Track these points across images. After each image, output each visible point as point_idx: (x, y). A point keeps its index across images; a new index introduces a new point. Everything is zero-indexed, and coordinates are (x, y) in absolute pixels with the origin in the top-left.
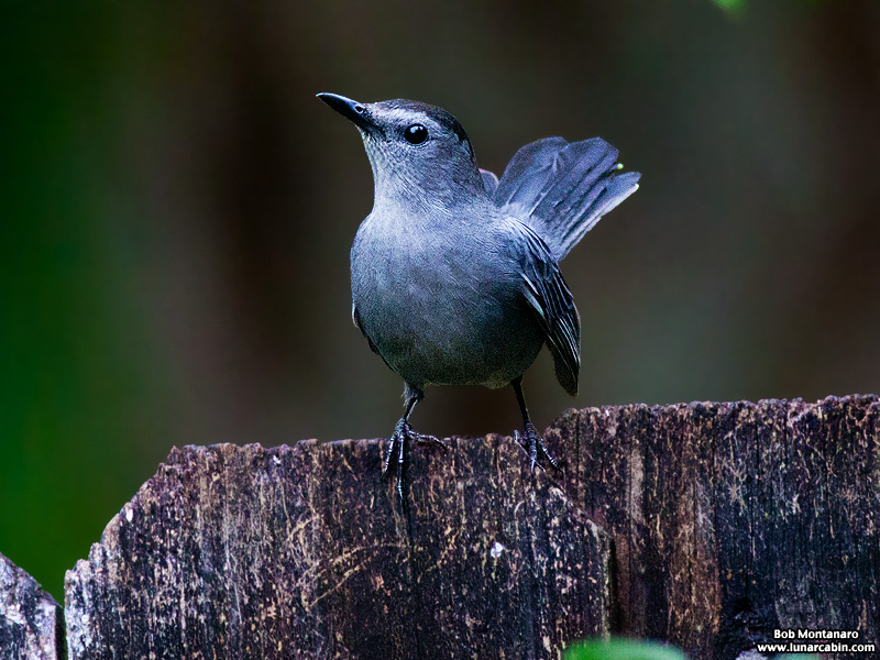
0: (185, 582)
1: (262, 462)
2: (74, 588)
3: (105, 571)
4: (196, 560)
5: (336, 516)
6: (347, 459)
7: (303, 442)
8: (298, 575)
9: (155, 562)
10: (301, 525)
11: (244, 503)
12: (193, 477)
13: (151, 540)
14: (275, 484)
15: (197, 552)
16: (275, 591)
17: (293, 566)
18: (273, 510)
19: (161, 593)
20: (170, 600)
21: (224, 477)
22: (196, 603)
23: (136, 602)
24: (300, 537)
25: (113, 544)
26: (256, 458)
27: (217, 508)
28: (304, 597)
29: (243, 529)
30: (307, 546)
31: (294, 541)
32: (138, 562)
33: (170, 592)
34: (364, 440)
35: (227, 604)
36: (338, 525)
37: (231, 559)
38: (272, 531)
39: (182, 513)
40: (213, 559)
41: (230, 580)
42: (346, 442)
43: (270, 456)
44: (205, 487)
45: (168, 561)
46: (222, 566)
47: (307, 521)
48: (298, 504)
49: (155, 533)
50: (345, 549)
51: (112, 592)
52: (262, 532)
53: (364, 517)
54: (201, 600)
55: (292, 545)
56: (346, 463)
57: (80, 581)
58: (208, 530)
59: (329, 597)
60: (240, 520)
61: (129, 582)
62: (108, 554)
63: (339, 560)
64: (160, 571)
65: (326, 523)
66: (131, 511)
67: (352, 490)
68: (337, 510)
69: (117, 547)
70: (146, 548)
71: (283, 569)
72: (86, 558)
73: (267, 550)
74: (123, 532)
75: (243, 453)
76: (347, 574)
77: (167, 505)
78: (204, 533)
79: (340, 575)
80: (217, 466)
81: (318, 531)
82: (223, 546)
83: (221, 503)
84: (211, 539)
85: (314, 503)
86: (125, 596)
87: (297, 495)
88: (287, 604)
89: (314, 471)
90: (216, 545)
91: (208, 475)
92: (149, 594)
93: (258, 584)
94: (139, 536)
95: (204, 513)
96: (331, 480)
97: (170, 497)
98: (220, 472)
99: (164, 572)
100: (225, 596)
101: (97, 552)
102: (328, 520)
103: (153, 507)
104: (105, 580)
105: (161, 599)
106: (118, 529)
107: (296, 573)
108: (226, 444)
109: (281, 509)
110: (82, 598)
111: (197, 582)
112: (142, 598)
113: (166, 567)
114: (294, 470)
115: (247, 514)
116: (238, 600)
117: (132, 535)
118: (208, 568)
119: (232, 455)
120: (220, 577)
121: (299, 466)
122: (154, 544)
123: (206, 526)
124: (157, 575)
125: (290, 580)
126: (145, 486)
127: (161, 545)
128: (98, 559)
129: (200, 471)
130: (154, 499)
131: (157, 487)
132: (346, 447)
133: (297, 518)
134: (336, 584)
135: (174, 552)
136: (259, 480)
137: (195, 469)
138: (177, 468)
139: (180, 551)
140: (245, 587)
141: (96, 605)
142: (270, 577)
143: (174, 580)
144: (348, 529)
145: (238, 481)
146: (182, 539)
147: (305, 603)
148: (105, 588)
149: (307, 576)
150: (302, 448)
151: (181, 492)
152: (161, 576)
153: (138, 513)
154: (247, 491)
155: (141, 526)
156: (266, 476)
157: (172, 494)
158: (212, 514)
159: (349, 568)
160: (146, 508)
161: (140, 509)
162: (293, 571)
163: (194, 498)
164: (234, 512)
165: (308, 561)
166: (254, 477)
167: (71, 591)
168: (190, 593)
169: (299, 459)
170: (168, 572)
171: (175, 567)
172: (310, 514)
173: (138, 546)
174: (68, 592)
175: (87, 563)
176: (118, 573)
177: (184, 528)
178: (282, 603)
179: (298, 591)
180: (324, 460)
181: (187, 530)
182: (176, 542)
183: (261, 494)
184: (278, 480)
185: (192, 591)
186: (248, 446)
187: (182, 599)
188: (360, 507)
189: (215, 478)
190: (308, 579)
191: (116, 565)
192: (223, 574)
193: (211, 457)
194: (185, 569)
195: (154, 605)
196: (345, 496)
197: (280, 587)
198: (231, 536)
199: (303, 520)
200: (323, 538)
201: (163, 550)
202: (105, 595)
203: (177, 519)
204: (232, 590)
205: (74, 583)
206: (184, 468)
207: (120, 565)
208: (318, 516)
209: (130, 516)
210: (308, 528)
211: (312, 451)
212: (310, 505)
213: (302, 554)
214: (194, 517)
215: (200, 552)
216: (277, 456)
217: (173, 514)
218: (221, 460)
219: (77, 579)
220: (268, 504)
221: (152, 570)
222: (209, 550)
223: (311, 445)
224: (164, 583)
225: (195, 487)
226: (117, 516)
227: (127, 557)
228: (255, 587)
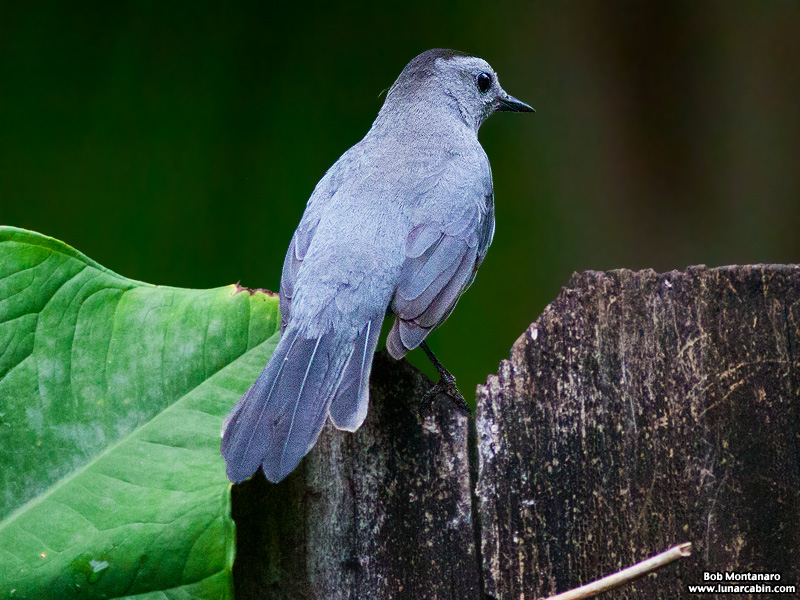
0: (585, 394)
1: (655, 286)
2: (484, 401)
3: (513, 385)
4: (595, 375)
5: (723, 334)
6: (732, 282)
7: (692, 267)
8: (688, 388)
9: (558, 377)
10: (690, 343)
11: (638, 323)
12: (591, 300)
13: (554, 357)
14: (666, 306)
15: (596, 367)
16: (666, 403)
17: (683, 380)
18: (665, 329)
19: (563, 405)
20: (571, 411)
21: (620, 299)
22: (595, 414)
23: (540, 413)
24: (689, 353)
25: (520, 361)
26: (650, 282)
27: (614, 328)
28: (693, 408)
29: (638, 347)
30: (695, 362)
31: (684, 358)
32: (542, 378)
33: (571, 404)
34: (748, 266)
35: (623, 415)
36: (724, 343)
37: (627, 374)
38: (664, 348)
39: (582, 332)
40: (610, 374)
41: (626, 393)
42: (731, 267)
43: (662, 281)
44: (603, 309)
45: (570, 376)
46: (619, 380)
47: (696, 339)
48: (688, 324)
49: (558, 351)
50: (731, 365)
51: (519, 404)
52: (655, 348)
53: (748, 335)
54: (600, 411)
55: (682, 361)
56: (731, 287)
57: (490, 394)
58: (606, 347)
59: (716, 408)
60: (635, 338)
61: (534, 395)
62: (515, 370)
63: (725, 374)
64: (562, 385)
65: (714, 340)
66: (536, 331)
67: (737, 311)
68: (724, 329)
69: (523, 364)
70: (550, 365)
71: (674, 382)
72: (496, 374)
73: (659, 366)
74: (529, 349)
75: (638, 278)
76: (732, 387)
77: (569, 325)
78: (602, 351)
79: (726, 388)
80: (615, 290)
81: (705, 348)
82: (619, 363)
83: (618, 323)
84: (609, 356)
85: (702, 323)
86: (530, 407)
87: (687, 316)
88: (678, 414)
89: (703, 293)
90: (614, 361)
91: (606, 297)
92: (553, 405)
93: (652, 397)
94: (544, 353)
95: (602, 332)
96: (718, 302)
97: (571, 318)
98: (616, 295)
99: (566, 386)
100: (622, 407)
101: (505, 368)
102: (715, 339)
103: (556, 328)
104: (513, 393)
105: (563, 411)
106: (524, 346)
107: (686, 386)
108: (622, 270)
109: (672, 328)
110: (492, 410)
111: (596, 395)
112: (546, 409)
113: (568, 381)
114: (684, 293)
115: (642, 333)
116: (633, 412)
117: (536, 352)
118: (606, 381)
119: (628, 279)
120: (617, 391)
121: (689, 289)
122: (557, 361)
123: (604, 344)
124: (559, 388)
125: (681, 394)
126: (549, 307)
127: (564, 361)
128: (506, 375)
129: (598, 294)
130: (557, 320)
131: (560, 309)
132: (731, 272)
133: (687, 336)
134: (722, 397)
135: (575, 367)
136: (652, 302)
137: (594, 292)
138: (578, 291)
139: (580, 367)
140: (639, 399)
141: (504, 415)
142: (663, 391)
143: (575, 393)
144: (732, 346)
145: (633, 303)
146: (583, 356)
147: (694, 414)
148: (512, 400)
149: (696, 389)
150: (691, 273)
151: (581, 313)
152: (563, 389)
153: (542, 332)
154: (641, 312)
155: (545, 345)
156: (658, 298)
157: (573, 314)
158: (610, 334)
159: (733, 382)
160: (549, 328)
161: (544, 328)
162: (684, 385)
163: (593, 319)
164: (629, 331)
165: (697, 375)
166: (648, 299)
167: (481, 404)
168: (589, 405)
169: (689, 283)
170: (569, 386)
171: (576, 381)
172: (698, 332)
173: (543, 362)
174: (479, 404)
175: (497, 378)
176: (524, 387)
177: (584, 346)
178: (674, 414)
179: (688, 402)
180: (711, 284)
181: (587, 348)
182: (577, 358)
183: (654, 314)
184: (669, 302)
185: (591, 403)
186: (642, 271)
187: (583, 411)
188: (744, 326)
189: (612, 301)
190: (697, 392)
191: (522, 379)
192: (619, 387)
193: (608, 282)
194: (585, 383)
195: (557, 416)
196: (730, 318)
197: (672, 400)
198: (628, 353)
199: (692, 338)
200: (710, 354)
201: (565, 366)
202: (513, 407)
203: (578, 338)
204: (628, 401)
205: (484, 396)
206: (584, 292)
207: (526, 380)
208: (706, 335)
209: (534, 335)
210: (697, 345)
211: (700, 276)
212: (699, 325)
213: (691, 369)
214: (593, 336)
215: (598, 367)
216: (669, 280)
217: (574, 333)
218: (617, 284)
219: (487, 392)
220: (660, 323)
221: (556, 383)
222: (606, 366)
223: (699, 270)
224: (566, 396)
225: (594, 308)
226: (523, 336)
227: (533, 373)
228: (648, 399)
